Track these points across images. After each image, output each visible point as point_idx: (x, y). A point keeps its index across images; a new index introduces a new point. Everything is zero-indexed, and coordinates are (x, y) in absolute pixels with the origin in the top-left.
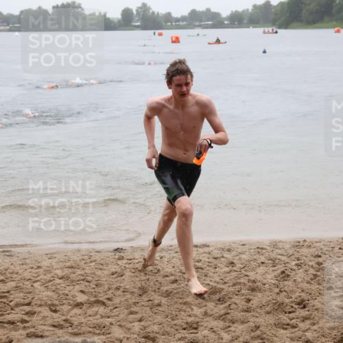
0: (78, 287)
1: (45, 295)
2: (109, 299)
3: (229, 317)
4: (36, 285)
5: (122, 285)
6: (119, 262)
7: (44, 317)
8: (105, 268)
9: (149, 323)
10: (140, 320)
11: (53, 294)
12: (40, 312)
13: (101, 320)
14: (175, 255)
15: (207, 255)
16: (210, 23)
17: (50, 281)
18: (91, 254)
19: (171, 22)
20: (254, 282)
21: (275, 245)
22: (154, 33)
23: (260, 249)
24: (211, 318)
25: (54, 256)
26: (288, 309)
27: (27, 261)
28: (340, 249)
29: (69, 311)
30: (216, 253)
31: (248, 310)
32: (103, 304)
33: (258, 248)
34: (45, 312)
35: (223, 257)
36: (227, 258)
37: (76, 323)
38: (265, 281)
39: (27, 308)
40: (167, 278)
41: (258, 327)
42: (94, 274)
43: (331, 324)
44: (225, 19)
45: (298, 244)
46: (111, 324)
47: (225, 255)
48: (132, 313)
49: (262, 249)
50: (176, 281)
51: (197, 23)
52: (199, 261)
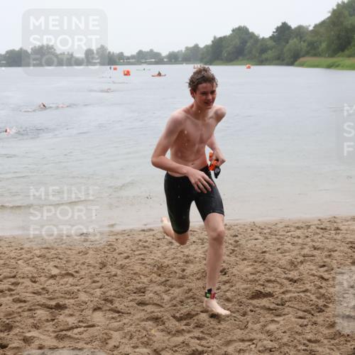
0: (52, 263)
1: (27, 269)
2: (77, 272)
3: (169, 283)
4: (19, 262)
5: (87, 261)
6: (85, 244)
7: (26, 287)
8: (72, 248)
9: (107, 289)
10: (101, 287)
11: (32, 269)
12: (23, 283)
13: (71, 288)
14: (127, 237)
15: (152, 237)
16: (153, 60)
17: (31, 259)
19: (124, 59)
20: (188, 256)
22: (110, 68)
24: (155, 284)
27: (12, 244)
28: (252, 230)
29: (45, 282)
30: (160, 235)
31: (183, 278)
32: (72, 275)
34: (27, 282)
37: (51, 290)
38: (196, 256)
39: (13, 280)
40: (122, 255)
41: (190, 290)
42: (65, 253)
43: (245, 286)
44: (165, 57)
46: (78, 290)
48: (94, 282)
49: (194, 231)
50: (128, 257)
51: (143, 61)
52: (146, 241)
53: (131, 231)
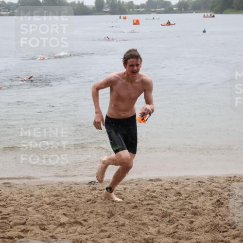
0: (61, 211)
1: (35, 216)
2: (85, 220)
3: (177, 235)
4: (30, 209)
5: (95, 210)
6: (93, 192)
7: (36, 234)
8: (82, 196)
9: (115, 239)
10: (109, 237)
11: (42, 216)
12: (32, 230)
13: (79, 236)
14: (135, 187)
15: (160, 187)
16: (163, 9)
17: (41, 206)
18: (71, 186)
19: (133, 9)
20: (196, 208)
21: (212, 180)
23: (200, 183)
24: (163, 236)
25: (43, 187)
26: (222, 229)
27: (23, 191)
29: (54, 229)
30: (167, 186)
31: (191, 230)
32: (81, 224)
33: (199, 182)
34: (37, 230)
35: (172, 189)
36: (175, 190)
38: (204, 207)
39: (23, 227)
40: (129, 205)
41: (199, 242)
42: (73, 201)
44: (175, 6)
45: (230, 179)
46: (87, 239)
47: (173, 188)
48: (102, 231)
49: (202, 182)
50: (136, 207)
51: (153, 10)
52: (154, 192)
53: (139, 180)
